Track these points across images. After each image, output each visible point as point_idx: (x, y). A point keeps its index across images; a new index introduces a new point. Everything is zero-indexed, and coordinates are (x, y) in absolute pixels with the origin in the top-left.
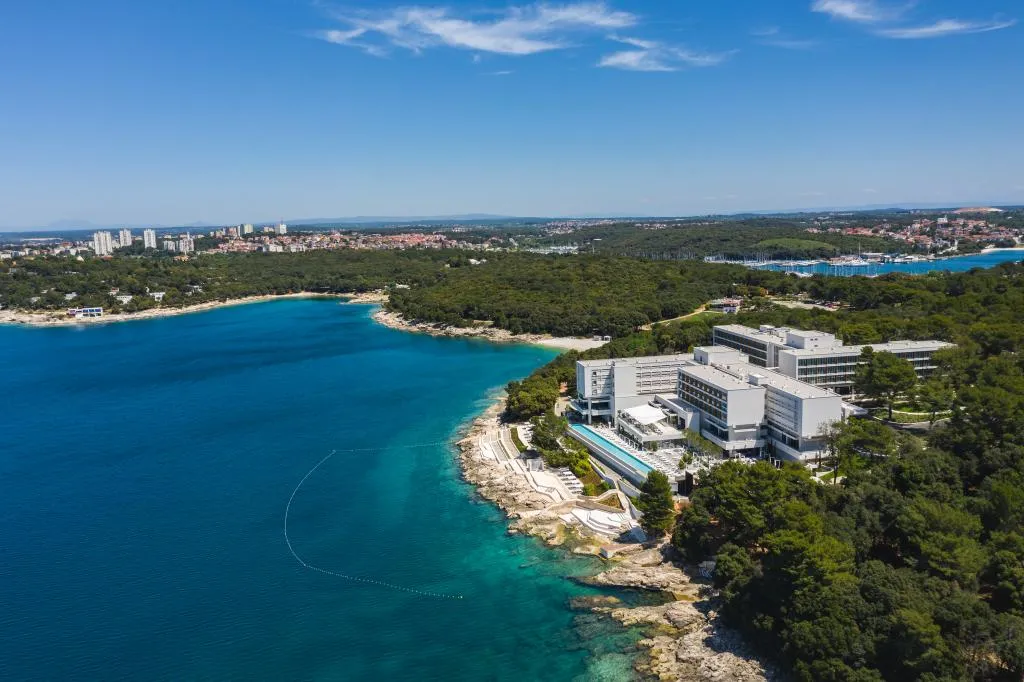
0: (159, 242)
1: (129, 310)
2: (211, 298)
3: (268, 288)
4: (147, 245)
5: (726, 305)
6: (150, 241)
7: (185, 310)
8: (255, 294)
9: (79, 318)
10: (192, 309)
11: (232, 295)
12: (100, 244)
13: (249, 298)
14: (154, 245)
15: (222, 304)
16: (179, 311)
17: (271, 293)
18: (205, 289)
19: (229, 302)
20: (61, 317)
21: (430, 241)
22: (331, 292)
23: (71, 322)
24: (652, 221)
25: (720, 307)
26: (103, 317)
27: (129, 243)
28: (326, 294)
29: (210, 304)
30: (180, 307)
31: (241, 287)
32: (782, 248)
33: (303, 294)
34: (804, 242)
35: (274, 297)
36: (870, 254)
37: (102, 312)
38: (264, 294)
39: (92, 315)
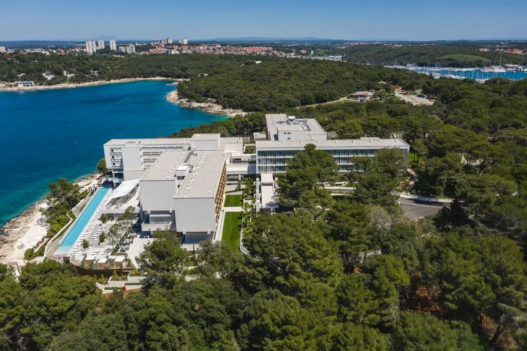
0: (117, 47)
1: (50, 83)
2: (102, 78)
3: (138, 74)
4: (111, 49)
5: (361, 96)
6: (113, 46)
7: (82, 85)
8: (129, 77)
9: (21, 87)
10: (87, 84)
11: (115, 77)
12: (89, 47)
13: (125, 79)
14: (115, 49)
15: (107, 82)
16: (78, 85)
17: (140, 77)
18: (99, 73)
19: (112, 81)
20: (11, 86)
21: (260, 51)
22: (172, 78)
23: (15, 89)
24: (394, 43)
25: (357, 97)
26: (33, 87)
27: (103, 47)
28: (170, 78)
29: (99, 82)
30: (79, 83)
31: (121, 72)
32: (455, 60)
33: (158, 78)
34: (470, 56)
35: (142, 79)
36: (511, 65)
37: (33, 84)
38: (135, 78)
39: (28, 86)
